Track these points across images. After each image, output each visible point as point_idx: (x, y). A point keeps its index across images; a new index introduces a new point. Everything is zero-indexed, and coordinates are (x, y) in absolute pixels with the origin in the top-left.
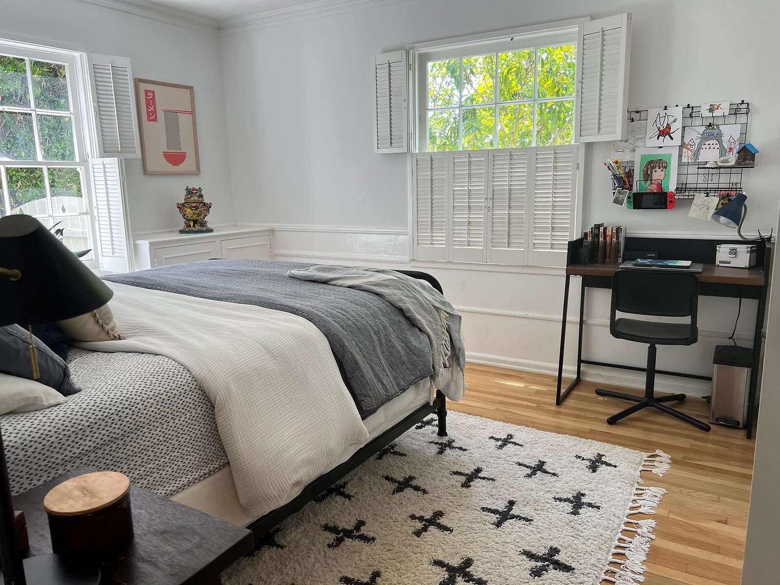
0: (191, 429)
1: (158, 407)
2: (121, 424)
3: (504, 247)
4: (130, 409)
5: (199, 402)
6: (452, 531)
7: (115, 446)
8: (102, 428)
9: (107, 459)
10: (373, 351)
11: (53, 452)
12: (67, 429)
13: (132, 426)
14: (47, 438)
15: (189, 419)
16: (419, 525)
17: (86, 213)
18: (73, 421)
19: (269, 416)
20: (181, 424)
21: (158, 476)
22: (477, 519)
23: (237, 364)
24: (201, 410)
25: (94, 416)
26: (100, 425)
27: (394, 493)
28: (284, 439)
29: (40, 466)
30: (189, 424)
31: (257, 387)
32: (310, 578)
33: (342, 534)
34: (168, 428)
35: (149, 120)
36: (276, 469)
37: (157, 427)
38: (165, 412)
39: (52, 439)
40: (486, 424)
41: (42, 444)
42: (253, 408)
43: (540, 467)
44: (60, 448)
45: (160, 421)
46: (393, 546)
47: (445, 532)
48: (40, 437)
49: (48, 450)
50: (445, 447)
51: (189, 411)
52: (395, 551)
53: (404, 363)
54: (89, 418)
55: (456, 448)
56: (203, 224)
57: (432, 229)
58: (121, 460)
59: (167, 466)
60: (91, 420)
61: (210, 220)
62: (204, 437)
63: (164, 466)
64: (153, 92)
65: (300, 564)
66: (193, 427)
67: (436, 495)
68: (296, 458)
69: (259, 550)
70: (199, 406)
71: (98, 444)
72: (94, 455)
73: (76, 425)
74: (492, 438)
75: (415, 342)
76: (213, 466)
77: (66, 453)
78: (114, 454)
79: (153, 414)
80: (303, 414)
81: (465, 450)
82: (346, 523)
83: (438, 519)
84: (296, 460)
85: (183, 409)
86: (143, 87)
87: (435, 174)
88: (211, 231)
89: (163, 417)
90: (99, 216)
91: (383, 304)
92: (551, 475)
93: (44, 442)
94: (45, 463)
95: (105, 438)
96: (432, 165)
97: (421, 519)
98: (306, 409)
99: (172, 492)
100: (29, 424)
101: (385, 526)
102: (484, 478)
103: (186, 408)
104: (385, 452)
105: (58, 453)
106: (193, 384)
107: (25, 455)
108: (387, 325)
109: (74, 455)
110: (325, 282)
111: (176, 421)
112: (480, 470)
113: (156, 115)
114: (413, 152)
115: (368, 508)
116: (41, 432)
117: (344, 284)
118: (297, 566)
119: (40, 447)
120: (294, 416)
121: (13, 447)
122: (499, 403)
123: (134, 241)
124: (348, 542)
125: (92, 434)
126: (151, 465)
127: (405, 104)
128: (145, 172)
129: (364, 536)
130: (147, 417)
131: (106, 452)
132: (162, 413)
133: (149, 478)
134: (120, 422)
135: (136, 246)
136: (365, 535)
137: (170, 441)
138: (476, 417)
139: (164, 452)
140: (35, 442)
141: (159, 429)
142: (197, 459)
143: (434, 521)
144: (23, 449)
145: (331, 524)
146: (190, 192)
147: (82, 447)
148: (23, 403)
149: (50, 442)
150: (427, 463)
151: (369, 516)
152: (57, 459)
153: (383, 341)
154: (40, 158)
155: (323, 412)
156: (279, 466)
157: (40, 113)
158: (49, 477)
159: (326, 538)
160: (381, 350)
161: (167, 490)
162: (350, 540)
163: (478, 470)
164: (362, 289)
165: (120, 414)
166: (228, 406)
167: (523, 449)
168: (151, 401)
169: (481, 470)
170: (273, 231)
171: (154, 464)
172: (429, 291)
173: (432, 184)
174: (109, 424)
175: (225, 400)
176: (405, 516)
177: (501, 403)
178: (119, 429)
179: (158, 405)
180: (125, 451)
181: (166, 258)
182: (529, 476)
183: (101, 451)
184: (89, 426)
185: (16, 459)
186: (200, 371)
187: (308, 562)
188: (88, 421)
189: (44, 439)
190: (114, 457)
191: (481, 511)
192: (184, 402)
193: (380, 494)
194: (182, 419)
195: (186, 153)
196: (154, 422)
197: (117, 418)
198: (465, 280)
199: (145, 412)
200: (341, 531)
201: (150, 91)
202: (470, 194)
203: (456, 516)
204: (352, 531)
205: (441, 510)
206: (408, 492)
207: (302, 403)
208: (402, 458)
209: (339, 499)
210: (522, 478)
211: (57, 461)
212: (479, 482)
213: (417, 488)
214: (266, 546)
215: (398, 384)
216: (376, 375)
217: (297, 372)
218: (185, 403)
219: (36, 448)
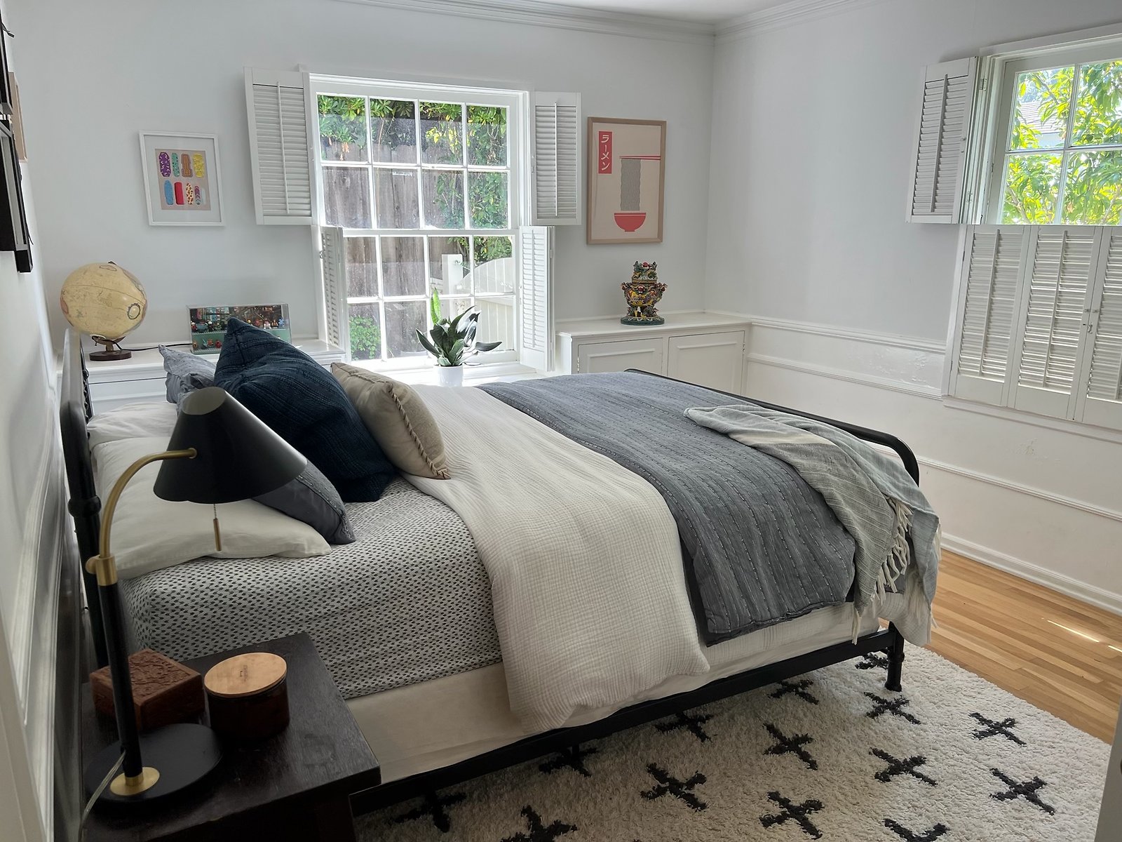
0: (461, 609)
1: (423, 577)
2: (375, 590)
3: (1110, 397)
4: (389, 575)
5: (476, 579)
6: (819, 836)
7: (366, 612)
8: (353, 590)
9: (356, 625)
10: (747, 551)
11: (298, 607)
12: (317, 585)
13: (388, 593)
14: (294, 591)
15: (460, 596)
16: (776, 810)
17: (512, 293)
18: (325, 578)
19: (557, 613)
20: (449, 601)
21: (415, 654)
22: (867, 833)
23: (530, 541)
24: (478, 589)
25: (347, 576)
26: (352, 587)
27: (767, 753)
28: (570, 647)
29: (283, 618)
30: (460, 602)
31: (549, 573)
32: (599, 826)
33: (667, 784)
34: (433, 602)
35: (601, 172)
36: (552, 682)
37: (419, 600)
38: (431, 583)
39: (299, 594)
40: (980, 691)
41: (288, 597)
42: (538, 600)
43: (1030, 790)
44: (306, 604)
45: (424, 593)
46: (723, 825)
47: (808, 834)
48: (287, 589)
49: (293, 604)
50: (886, 708)
51: (462, 587)
52: (722, 833)
53: (799, 577)
54: (342, 577)
55: (904, 714)
56: (651, 313)
57: (985, 351)
58: (372, 629)
59: (427, 646)
60: (343, 580)
61: (662, 308)
62: (478, 621)
63: (423, 645)
64: (610, 134)
65: (595, 804)
66: (464, 606)
67: (828, 776)
68: (581, 676)
69: (559, 768)
70: (476, 583)
71: (346, 607)
72: (341, 617)
73: (326, 583)
74: (977, 715)
75: (826, 547)
76: (486, 656)
77: (312, 610)
78: (365, 620)
79: (415, 584)
80: (606, 620)
81: (917, 722)
82: (680, 772)
83: (810, 813)
84: (580, 678)
85: (455, 583)
86: (598, 128)
87: (1002, 262)
88: (661, 322)
89: (428, 590)
90: (524, 298)
91: (791, 483)
92: (1041, 808)
93: (291, 595)
94: (289, 616)
95: (355, 601)
96: (998, 245)
97: (784, 802)
98: (613, 615)
99: (429, 676)
100: (281, 573)
101: (729, 794)
102: (918, 776)
103: (458, 582)
104: (790, 688)
105: (303, 608)
106: (472, 556)
107: (270, 605)
108: (787, 515)
109: (319, 615)
110: (726, 434)
111: (444, 597)
112: (921, 761)
113: (611, 165)
114: (969, 222)
115: (721, 761)
116: (290, 583)
117: (746, 442)
118: (591, 805)
119: (286, 599)
120: (592, 620)
121: (259, 594)
122: (1031, 661)
123: (557, 332)
124: (669, 798)
125: (341, 595)
126: (407, 641)
127: (963, 146)
128: (589, 241)
129: (694, 798)
130: (408, 586)
131: (355, 617)
132: (427, 585)
133: (403, 654)
134: (375, 588)
135: (558, 339)
136: (696, 797)
137: (434, 618)
138: (971, 674)
139: (424, 629)
140: (282, 593)
141: (421, 602)
142: (466, 645)
143: (801, 813)
144: (268, 599)
145: (660, 767)
146: (639, 269)
147: (329, 607)
148: (284, 549)
149: (297, 596)
150: (843, 725)
151: (716, 772)
152: (301, 614)
153: (771, 539)
154: (468, 226)
155: (636, 624)
156: (555, 680)
157: (473, 170)
158: (291, 631)
159: (645, 783)
160: (763, 550)
161: (423, 672)
162: (673, 796)
163: (919, 761)
164: (770, 453)
165: (377, 578)
166: (506, 591)
167: (1018, 750)
168: (416, 569)
169: (923, 762)
170: (750, 326)
171: (411, 640)
172: (887, 469)
173: (994, 277)
174: (362, 587)
175: (503, 583)
176: (764, 790)
177: (1035, 661)
178: (372, 594)
179: (423, 574)
180: (378, 620)
181: (591, 358)
182: (1001, 797)
183: (350, 615)
184: (340, 586)
185: (260, 607)
186: (484, 542)
187: (606, 805)
188: (339, 580)
189: (291, 592)
190: (364, 624)
191: (884, 824)
192: (456, 575)
193: (748, 748)
194: (451, 595)
195: (645, 214)
196: (416, 593)
197: (373, 582)
198: (1032, 442)
199: (407, 580)
200: (669, 780)
201: (606, 133)
202: (1059, 299)
203: (839, 818)
204: (681, 785)
205: (821, 800)
206: (790, 758)
207: (609, 606)
208: (809, 705)
209: (688, 735)
210: (984, 796)
211: (301, 617)
212: (908, 779)
213: (805, 757)
214: (568, 766)
215: (780, 606)
216: (741, 587)
217: (612, 563)
218: (457, 577)
219: (281, 600)
